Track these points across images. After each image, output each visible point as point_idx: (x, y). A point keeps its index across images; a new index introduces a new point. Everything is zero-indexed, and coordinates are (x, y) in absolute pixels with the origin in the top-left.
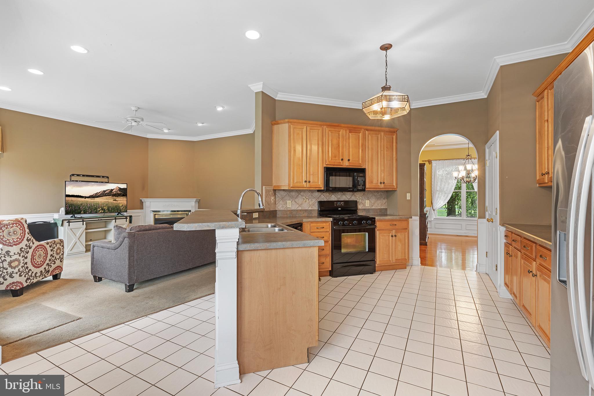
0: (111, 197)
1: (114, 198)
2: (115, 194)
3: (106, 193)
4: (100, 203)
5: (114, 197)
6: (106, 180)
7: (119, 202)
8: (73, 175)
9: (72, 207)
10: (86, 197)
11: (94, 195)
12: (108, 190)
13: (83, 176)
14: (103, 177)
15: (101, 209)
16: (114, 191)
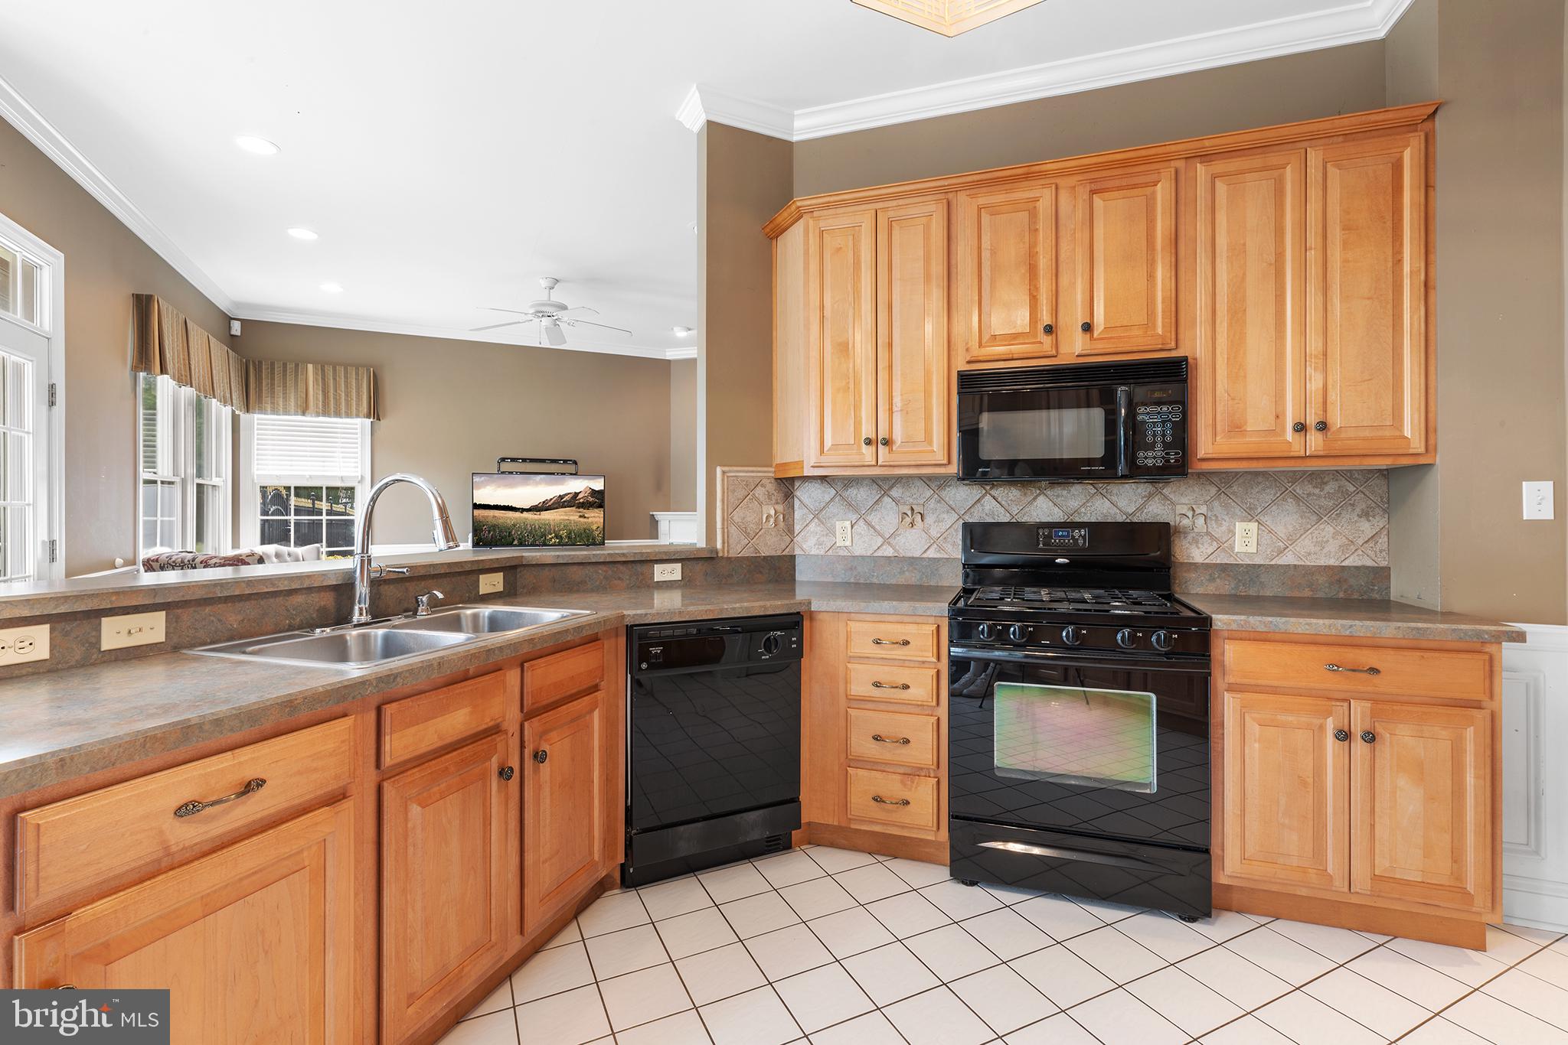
0: (574, 508)
1: (580, 512)
2: (583, 503)
3: (564, 501)
4: (552, 523)
5: (581, 510)
6: (571, 468)
7: (590, 520)
8: (503, 460)
9: (494, 530)
10: (523, 510)
11: (540, 505)
12: (569, 494)
13: (524, 460)
14: (565, 461)
15: (553, 535)
16: (580, 496)
